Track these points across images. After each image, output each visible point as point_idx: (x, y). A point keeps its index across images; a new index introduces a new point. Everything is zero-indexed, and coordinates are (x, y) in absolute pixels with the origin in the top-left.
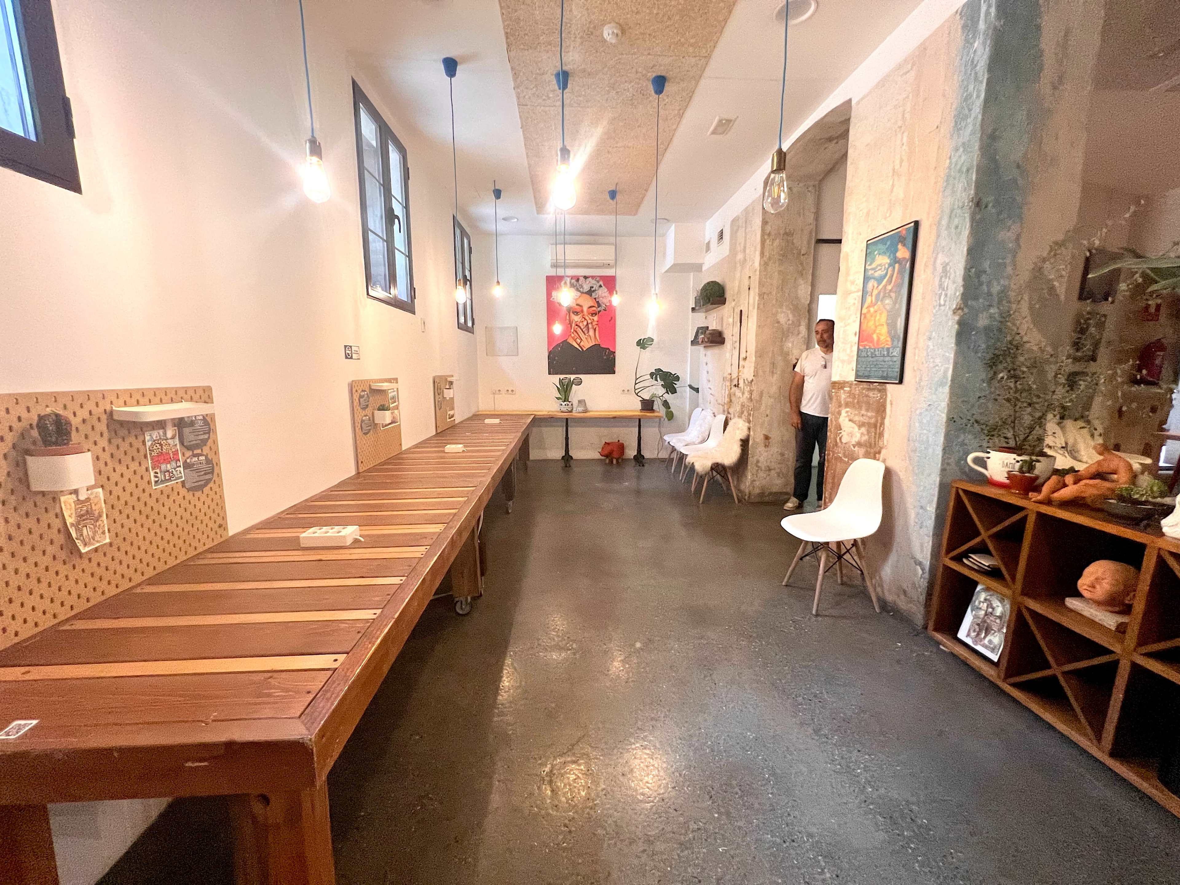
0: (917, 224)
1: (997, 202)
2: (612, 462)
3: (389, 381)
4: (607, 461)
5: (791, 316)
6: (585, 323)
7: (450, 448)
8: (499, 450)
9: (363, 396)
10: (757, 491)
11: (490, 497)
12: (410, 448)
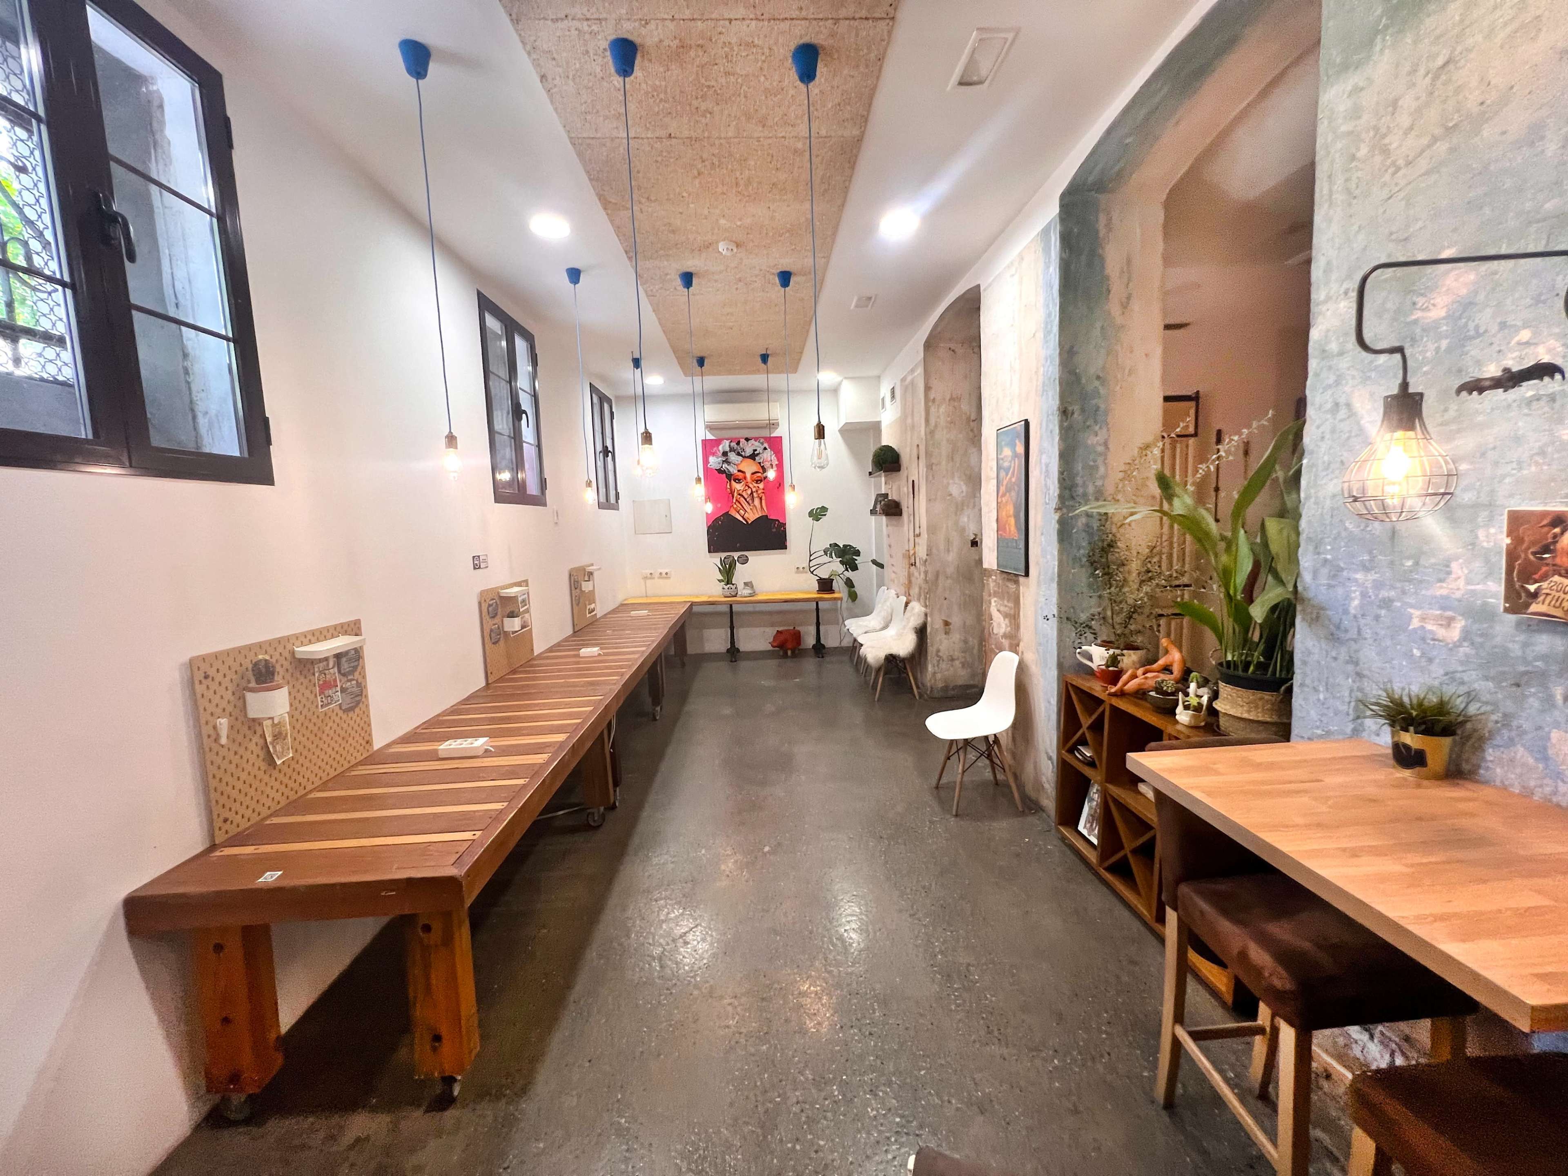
0: (1027, 423)
1: (1083, 410)
2: (787, 653)
3: (518, 584)
4: (781, 653)
5: (964, 488)
6: (749, 492)
7: (585, 651)
8: (637, 652)
9: (491, 605)
10: (940, 685)
11: (620, 704)
12: (541, 653)
